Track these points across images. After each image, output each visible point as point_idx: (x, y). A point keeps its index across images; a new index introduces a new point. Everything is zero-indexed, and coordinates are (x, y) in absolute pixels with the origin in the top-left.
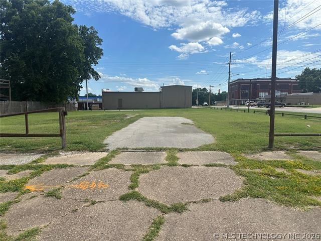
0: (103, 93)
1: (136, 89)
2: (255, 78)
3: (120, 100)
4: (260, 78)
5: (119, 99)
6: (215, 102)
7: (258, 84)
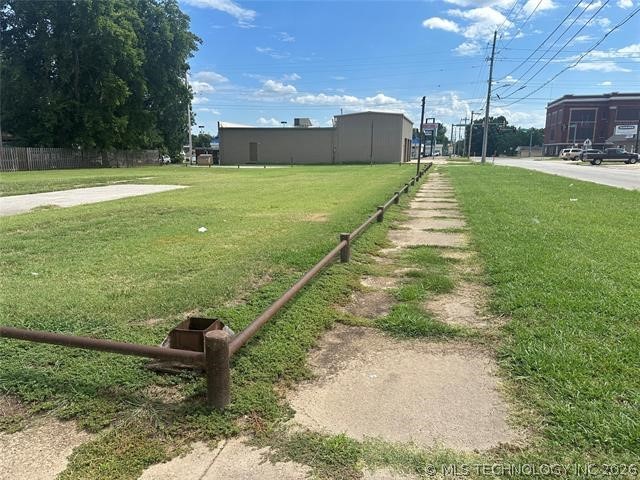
0: (221, 130)
1: (297, 121)
2: (607, 93)
3: (253, 146)
4: (621, 92)
5: (251, 143)
6: (518, 149)
7: (612, 108)
